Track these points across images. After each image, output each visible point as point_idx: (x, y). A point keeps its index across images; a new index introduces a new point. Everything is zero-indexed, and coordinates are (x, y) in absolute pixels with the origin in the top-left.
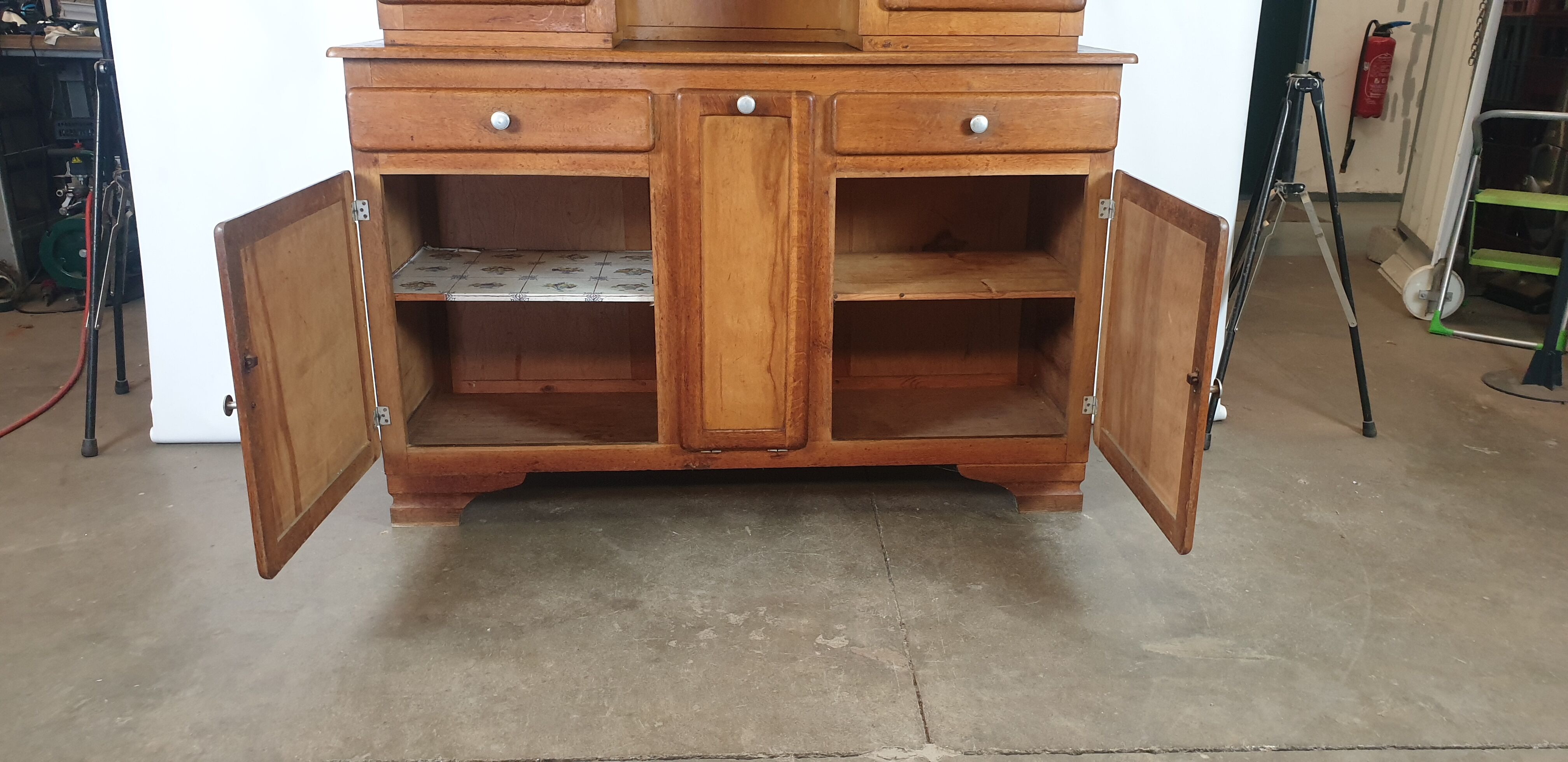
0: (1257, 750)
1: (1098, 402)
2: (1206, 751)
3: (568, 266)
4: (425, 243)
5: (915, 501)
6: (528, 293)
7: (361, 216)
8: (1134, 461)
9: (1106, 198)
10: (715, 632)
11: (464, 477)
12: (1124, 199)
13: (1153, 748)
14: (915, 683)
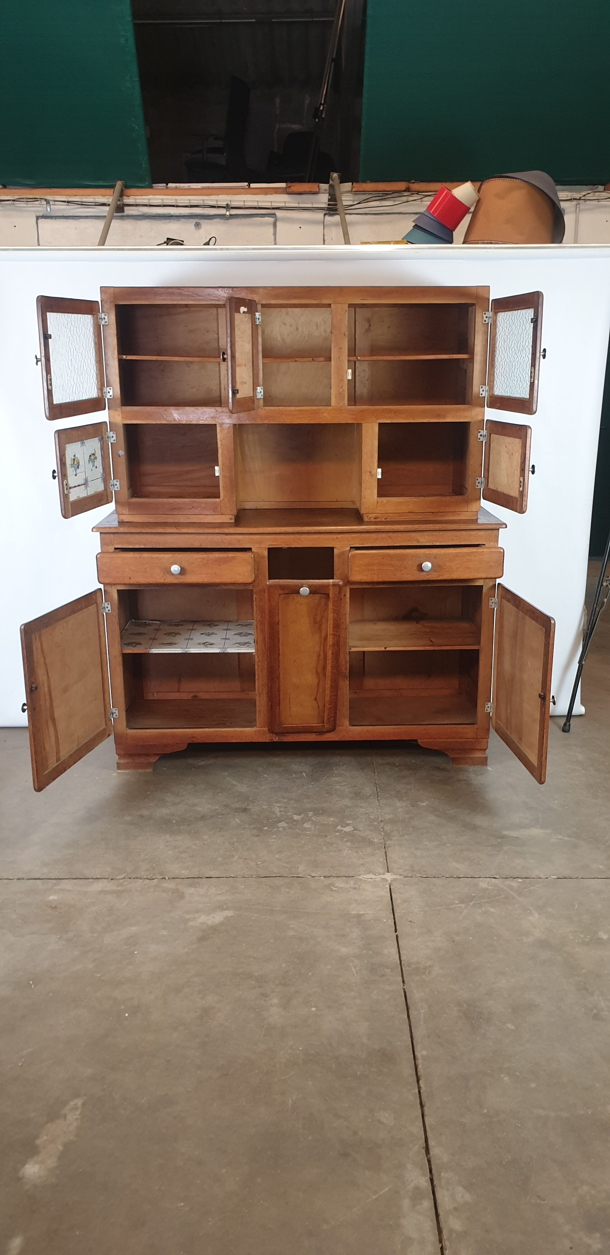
0: (547, 878)
1: (494, 705)
2: (522, 878)
3: (209, 631)
4: (131, 618)
5: (397, 760)
6: (190, 648)
7: (107, 610)
8: (514, 737)
9: (493, 597)
10: (287, 823)
11: (155, 745)
12: (503, 599)
13: (495, 876)
14: (385, 848)
